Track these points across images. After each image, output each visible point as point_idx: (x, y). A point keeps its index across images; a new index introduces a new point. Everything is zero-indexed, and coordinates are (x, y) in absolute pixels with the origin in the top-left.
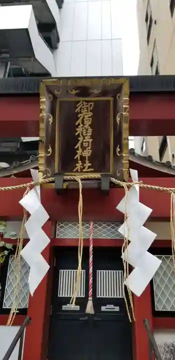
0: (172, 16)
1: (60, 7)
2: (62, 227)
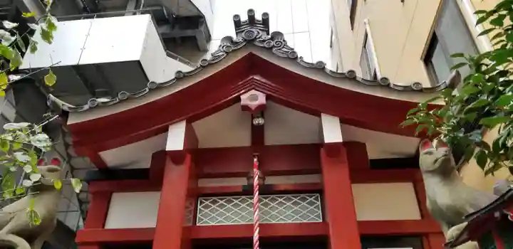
2: (207, 207)
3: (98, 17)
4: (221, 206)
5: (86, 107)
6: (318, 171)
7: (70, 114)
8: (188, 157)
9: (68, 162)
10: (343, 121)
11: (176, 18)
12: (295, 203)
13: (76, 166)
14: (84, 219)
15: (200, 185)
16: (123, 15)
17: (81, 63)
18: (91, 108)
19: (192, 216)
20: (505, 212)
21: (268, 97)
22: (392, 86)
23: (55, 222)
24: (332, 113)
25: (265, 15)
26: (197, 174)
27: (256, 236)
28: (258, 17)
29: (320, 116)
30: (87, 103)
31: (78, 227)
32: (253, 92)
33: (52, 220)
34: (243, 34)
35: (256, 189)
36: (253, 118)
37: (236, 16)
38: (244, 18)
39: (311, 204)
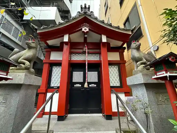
0: (121, 8)
1: (71, 2)
2: (74, 56)
3: (43, 6)
4: (77, 56)
5: (42, 28)
6: (100, 49)
7: (38, 30)
8: (69, 44)
9: (40, 45)
10: (107, 37)
11: (63, 11)
12: (94, 56)
13: (41, 46)
14: (45, 58)
15: (72, 51)
16: (50, 6)
17: (39, 19)
18: (43, 28)
19: (70, 58)
20: (169, 58)
21: (89, 29)
22: (120, 28)
23: (36, 57)
24: (104, 35)
25: (89, 6)
26: (71, 48)
27: (87, 63)
28: (87, 6)
29: (101, 35)
30: (42, 27)
31: (44, 59)
32: (85, 28)
33: (35, 56)
34: (83, 11)
35: (87, 52)
36: (84, 35)
37: (81, 5)
38: (83, 6)
39: (97, 56)
